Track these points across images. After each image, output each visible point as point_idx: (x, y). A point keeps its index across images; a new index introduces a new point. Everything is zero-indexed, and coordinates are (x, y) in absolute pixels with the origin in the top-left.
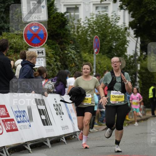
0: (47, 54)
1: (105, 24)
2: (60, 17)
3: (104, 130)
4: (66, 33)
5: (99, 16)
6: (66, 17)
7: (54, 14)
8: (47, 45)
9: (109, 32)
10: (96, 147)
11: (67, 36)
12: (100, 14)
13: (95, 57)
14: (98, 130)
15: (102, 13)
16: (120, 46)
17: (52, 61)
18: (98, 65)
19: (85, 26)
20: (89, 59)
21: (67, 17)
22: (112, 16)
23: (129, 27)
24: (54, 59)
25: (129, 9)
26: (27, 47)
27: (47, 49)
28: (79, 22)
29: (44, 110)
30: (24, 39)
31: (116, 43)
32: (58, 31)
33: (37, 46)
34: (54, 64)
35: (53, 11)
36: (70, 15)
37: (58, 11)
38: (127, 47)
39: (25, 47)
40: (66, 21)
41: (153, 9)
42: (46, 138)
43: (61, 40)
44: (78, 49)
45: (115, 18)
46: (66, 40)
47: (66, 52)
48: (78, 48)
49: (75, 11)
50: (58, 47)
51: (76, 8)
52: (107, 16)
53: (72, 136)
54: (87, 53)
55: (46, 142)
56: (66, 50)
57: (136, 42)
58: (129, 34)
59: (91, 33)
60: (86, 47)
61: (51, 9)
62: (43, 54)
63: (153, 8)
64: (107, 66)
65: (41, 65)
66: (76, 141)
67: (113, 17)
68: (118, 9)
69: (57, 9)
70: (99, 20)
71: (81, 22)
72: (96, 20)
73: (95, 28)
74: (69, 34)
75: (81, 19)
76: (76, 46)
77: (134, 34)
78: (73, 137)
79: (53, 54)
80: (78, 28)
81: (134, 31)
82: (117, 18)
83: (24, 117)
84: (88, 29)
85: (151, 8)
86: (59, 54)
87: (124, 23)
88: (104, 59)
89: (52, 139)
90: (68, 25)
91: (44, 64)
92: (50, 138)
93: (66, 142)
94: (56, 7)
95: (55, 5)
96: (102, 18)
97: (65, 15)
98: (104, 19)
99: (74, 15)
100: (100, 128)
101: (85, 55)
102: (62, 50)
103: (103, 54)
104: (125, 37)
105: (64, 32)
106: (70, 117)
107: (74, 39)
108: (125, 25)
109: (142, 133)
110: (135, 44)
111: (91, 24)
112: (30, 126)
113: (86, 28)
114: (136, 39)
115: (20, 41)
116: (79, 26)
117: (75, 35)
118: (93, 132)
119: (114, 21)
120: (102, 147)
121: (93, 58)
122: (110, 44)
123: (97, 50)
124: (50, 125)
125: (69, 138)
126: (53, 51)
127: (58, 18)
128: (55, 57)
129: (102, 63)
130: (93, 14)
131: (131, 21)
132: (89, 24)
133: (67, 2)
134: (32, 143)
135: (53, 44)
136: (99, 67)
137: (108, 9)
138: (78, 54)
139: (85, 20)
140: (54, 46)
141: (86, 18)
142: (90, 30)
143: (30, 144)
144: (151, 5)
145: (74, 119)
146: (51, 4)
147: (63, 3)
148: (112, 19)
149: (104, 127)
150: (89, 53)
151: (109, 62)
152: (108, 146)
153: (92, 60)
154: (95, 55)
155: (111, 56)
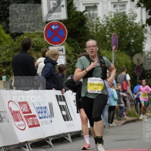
0: (67, 52)
1: (123, 22)
2: (79, 16)
3: (123, 124)
4: (85, 31)
5: (117, 14)
6: (84, 15)
7: (73, 12)
8: (67, 43)
9: (127, 29)
10: (116, 141)
11: (86, 34)
12: (118, 12)
13: (113, 54)
14: (117, 124)
15: (120, 11)
16: (139, 42)
17: (72, 58)
18: (117, 61)
19: (103, 24)
21: (86, 15)
22: (130, 13)
23: (146, 24)
24: (74, 57)
25: (146, 7)
26: (47, 45)
27: (67, 47)
28: (98, 20)
29: (65, 105)
30: (45, 38)
31: (134, 39)
32: (77, 29)
33: (57, 44)
34: (73, 62)
35: (73, 10)
36: (89, 14)
37: (77, 10)
38: (144, 44)
39: (46, 45)
40: (85, 19)
42: (67, 133)
43: (80, 38)
46: (85, 38)
47: (85, 49)
49: (94, 10)
50: (77, 45)
51: (95, 7)
52: (125, 13)
54: (106, 50)
55: (67, 137)
56: (85, 47)
58: (147, 31)
59: (109, 31)
60: (104, 45)
61: (71, 8)
62: (63, 52)
64: (125, 62)
65: (61, 63)
67: (131, 15)
68: (135, 6)
69: (76, 8)
70: (117, 18)
71: (100, 20)
72: (114, 18)
73: (113, 26)
74: (88, 32)
75: (100, 17)
79: (72, 51)
80: (97, 26)
82: (134, 16)
83: (46, 113)
84: (106, 27)
86: (79, 52)
87: (141, 20)
88: (123, 56)
89: (73, 134)
90: (87, 23)
91: (64, 61)
92: (71, 133)
94: (75, 6)
95: (74, 4)
96: (120, 16)
97: (84, 14)
98: (122, 16)
99: (93, 13)
100: (119, 122)
102: (81, 47)
103: (121, 51)
104: (142, 34)
105: (83, 30)
107: (93, 36)
108: (142, 23)
111: (109, 22)
112: (51, 122)
113: (104, 26)
115: (40, 40)
116: (98, 24)
117: (94, 33)
118: (112, 127)
120: (121, 141)
121: (111, 55)
122: (129, 41)
123: (115, 47)
124: (70, 120)
126: (72, 49)
127: (77, 16)
128: (74, 55)
129: (120, 60)
130: (111, 12)
131: (148, 18)
132: (108, 22)
133: (86, 1)
134: (54, 138)
135: (73, 42)
136: (118, 64)
137: (125, 7)
139: (104, 18)
140: (73, 44)
141: (105, 16)
142: (109, 27)
143: (52, 139)
146: (70, 3)
147: (82, 2)
148: (130, 17)
149: (123, 122)
150: (108, 50)
151: (127, 58)
152: (127, 140)
153: (111, 56)
154: (114, 52)
155: (129, 53)
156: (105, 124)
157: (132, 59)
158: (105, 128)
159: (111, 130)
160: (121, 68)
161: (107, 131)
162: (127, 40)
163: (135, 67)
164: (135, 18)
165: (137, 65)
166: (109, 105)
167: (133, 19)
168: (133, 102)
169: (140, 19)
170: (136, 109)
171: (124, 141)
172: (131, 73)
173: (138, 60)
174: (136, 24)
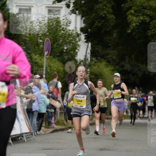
3: (51, 133)
4: (17, 34)
5: (50, 19)
7: (6, 14)
9: (61, 35)
10: (42, 149)
11: (18, 37)
12: (51, 17)
13: (45, 60)
14: (45, 132)
15: (53, 17)
18: (48, 67)
20: (39, 61)
22: (63, 19)
31: (67, 46)
35: (5, 12)
37: (11, 11)
41: (104, 15)
44: (29, 51)
45: (66, 22)
48: (29, 49)
52: (59, 19)
53: (18, 137)
54: (38, 55)
57: (86, 47)
58: (80, 39)
59: (42, 36)
60: (37, 49)
61: (3, 9)
63: (103, 14)
64: (57, 69)
66: (22, 142)
67: (64, 21)
68: (69, 13)
70: (50, 23)
76: (27, 48)
77: (85, 39)
78: (20, 138)
81: (85, 36)
82: (68, 22)
85: (102, 13)
87: (76, 28)
88: (55, 62)
93: (13, 143)
94: (8, 8)
95: (8, 5)
96: (53, 21)
98: (56, 22)
100: (47, 130)
101: (36, 57)
103: (54, 57)
106: (18, 119)
107: (25, 40)
108: (76, 30)
109: (88, 138)
110: (85, 49)
114: (87, 44)
117: (27, 36)
118: (39, 134)
119: (66, 25)
120: (47, 150)
121: (43, 60)
122: (62, 47)
123: (47, 52)
125: (16, 139)
129: (52, 66)
133: (19, 3)
136: (49, 70)
138: (28, 55)
144: (101, 11)
145: (21, 120)
146: (3, 4)
147: (16, 3)
148: (64, 23)
149: (51, 130)
150: (40, 55)
151: (59, 65)
152: (54, 149)
153: (43, 62)
154: (46, 57)
155: (61, 60)
156: (32, 131)
157: (64, 66)
158: (32, 136)
159: (38, 138)
160: (53, 74)
161: (34, 139)
162: (60, 46)
163: (67, 74)
164: (69, 25)
165: (69, 73)
166: (38, 112)
167: (67, 25)
168: (62, 110)
169: (74, 26)
170: (65, 118)
171: (51, 150)
172: (63, 81)
173: (70, 67)
174: (70, 30)
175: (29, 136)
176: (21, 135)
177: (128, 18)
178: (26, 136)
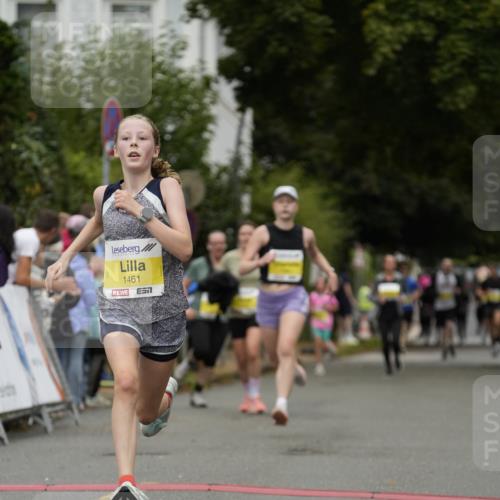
4: (15, 86)
10: (104, 455)
11: (17, 96)
13: (106, 168)
16: (191, 134)
20: (87, 172)
22: (162, 36)
23: (219, 74)
31: (174, 122)
38: (207, 141)
40: (15, 45)
41: (294, 19)
44: (53, 139)
45: (172, 43)
46: (12, 109)
47: (14, 146)
48: (52, 134)
51: (48, 7)
53: (26, 418)
54: (82, 154)
56: (13, 140)
57: (238, 122)
58: (218, 97)
63: (293, 15)
67: (165, 40)
68: (182, 15)
74: (24, 89)
76: (47, 130)
78: (31, 421)
81: (236, 89)
82: (177, 44)
85: (288, 13)
87: (202, 62)
90: (22, 59)
93: (8, 437)
101: (76, 159)
104: (203, 107)
105: (9, 81)
106: (22, 358)
108: (203, 69)
114: (239, 115)
118: (94, 408)
119: (171, 53)
121: (99, 169)
125: (19, 424)
138: (52, 153)
145: (34, 363)
148: (163, 47)
150: (89, 153)
152: (142, 454)
153: (98, 175)
154: (108, 160)
156: (71, 398)
158: (69, 412)
159: (90, 421)
161: (77, 423)
164: (181, 53)
167: (174, 54)
169: (197, 56)
173: (188, 191)
175: (61, 414)
176: (36, 411)
177: (366, 29)
178: (50, 413)
